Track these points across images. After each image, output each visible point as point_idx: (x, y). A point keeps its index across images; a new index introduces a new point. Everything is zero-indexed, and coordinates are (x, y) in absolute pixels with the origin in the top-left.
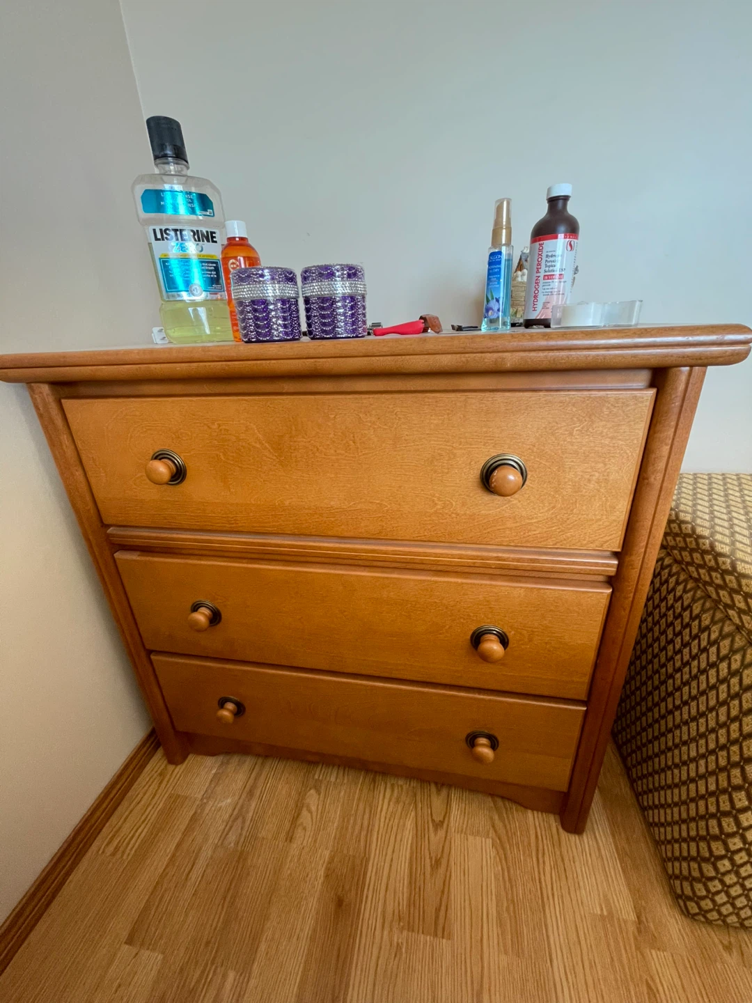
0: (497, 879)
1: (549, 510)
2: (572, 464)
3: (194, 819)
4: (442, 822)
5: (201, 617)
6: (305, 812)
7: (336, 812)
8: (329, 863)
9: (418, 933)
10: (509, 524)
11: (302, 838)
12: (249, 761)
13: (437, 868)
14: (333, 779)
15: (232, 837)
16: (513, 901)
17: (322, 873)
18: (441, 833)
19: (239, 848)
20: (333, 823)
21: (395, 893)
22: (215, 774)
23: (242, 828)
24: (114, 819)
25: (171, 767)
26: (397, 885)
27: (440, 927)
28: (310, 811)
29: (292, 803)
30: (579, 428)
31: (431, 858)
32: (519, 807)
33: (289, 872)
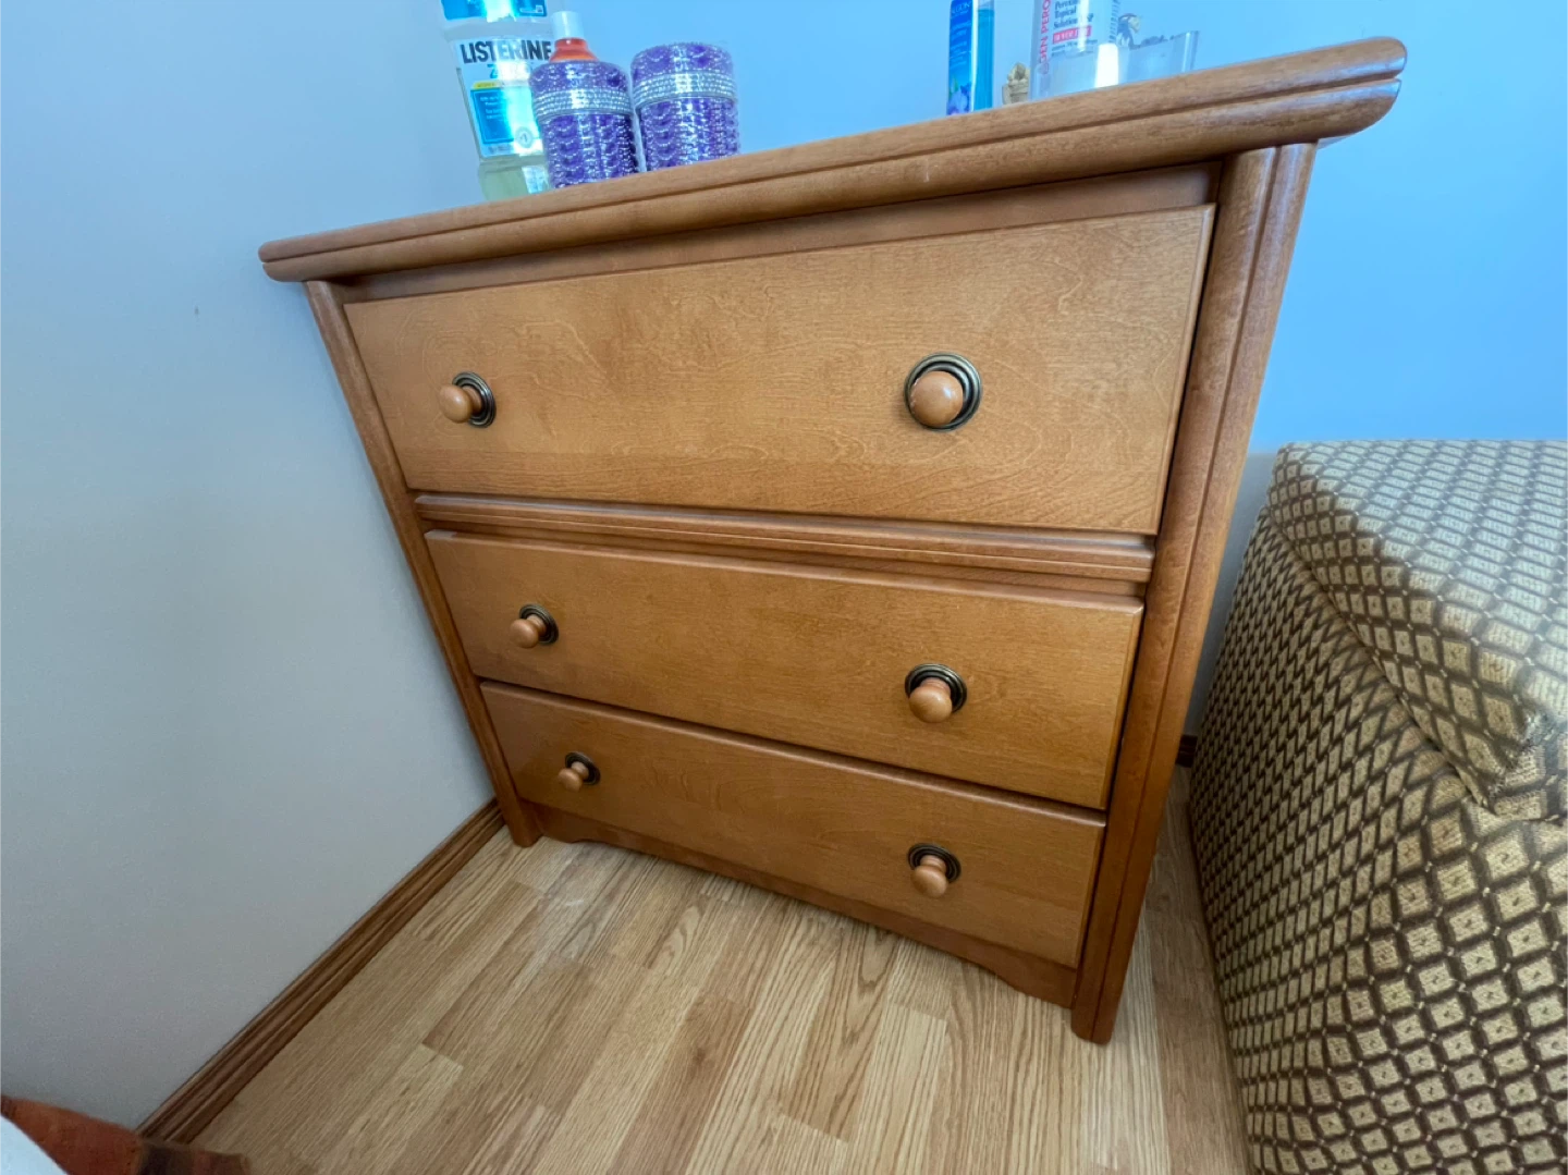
0: (942, 1081)
1: (1022, 456)
2: (1058, 365)
3: (531, 917)
4: (873, 985)
5: (528, 627)
6: (676, 934)
7: (719, 943)
8: (699, 1003)
9: (802, 1121)
10: (957, 482)
11: (667, 966)
12: (615, 857)
13: (852, 1043)
14: (725, 898)
15: (574, 948)
16: (960, 1115)
17: (684, 1014)
18: (869, 998)
19: (581, 961)
20: (713, 954)
21: (780, 1062)
22: (568, 868)
23: (590, 939)
24: (435, 900)
25: (516, 849)
26: (786, 1052)
27: (837, 1116)
28: (684, 933)
29: (662, 920)
30: (1068, 295)
31: (845, 1028)
32: (1005, 987)
33: (639, 1004)
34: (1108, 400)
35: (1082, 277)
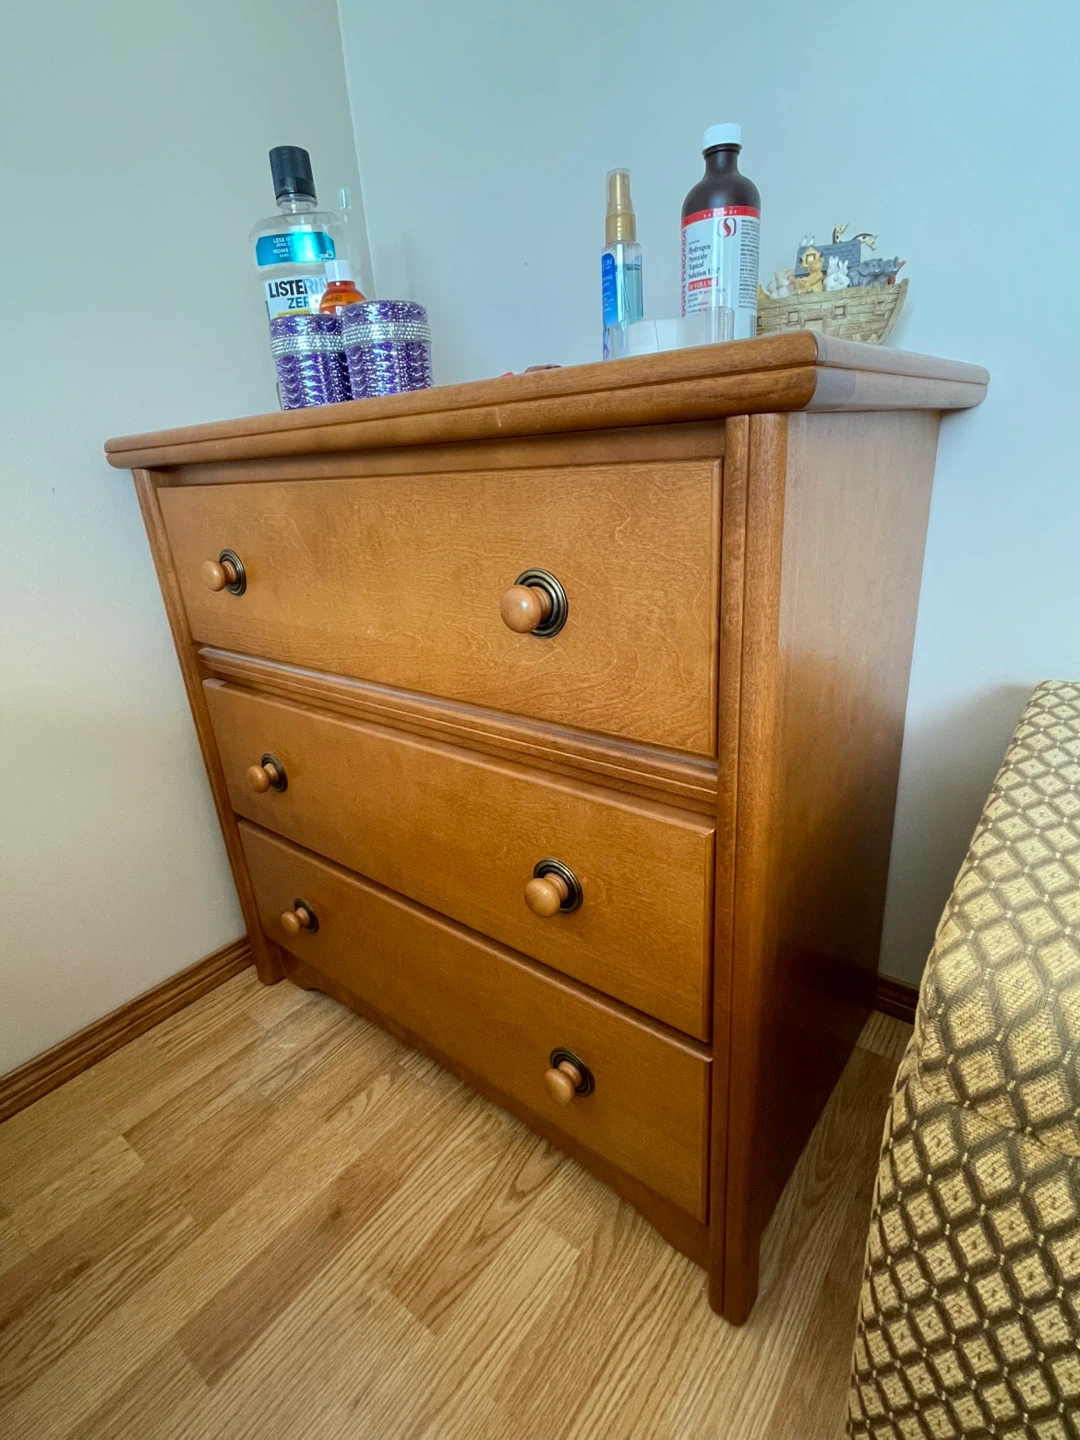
0: (550, 1307)
1: (602, 669)
2: (621, 589)
3: (248, 1049)
4: (524, 1194)
5: (262, 774)
6: (363, 1097)
7: (396, 1116)
8: (354, 1166)
9: (402, 1302)
10: (558, 687)
11: (342, 1124)
12: (339, 1012)
13: (478, 1245)
14: (419, 1074)
15: (272, 1085)
16: (554, 1347)
17: (338, 1171)
18: (513, 1207)
19: (273, 1099)
20: (387, 1124)
21: (405, 1241)
22: (296, 1012)
23: (287, 1081)
24: (180, 1014)
25: (260, 985)
26: (416, 1233)
27: (434, 1311)
28: (369, 1098)
29: (354, 1081)
30: (621, 528)
31: (477, 1229)
32: (656, 1235)
33: (305, 1151)
34: (662, 626)
35: (630, 513)
